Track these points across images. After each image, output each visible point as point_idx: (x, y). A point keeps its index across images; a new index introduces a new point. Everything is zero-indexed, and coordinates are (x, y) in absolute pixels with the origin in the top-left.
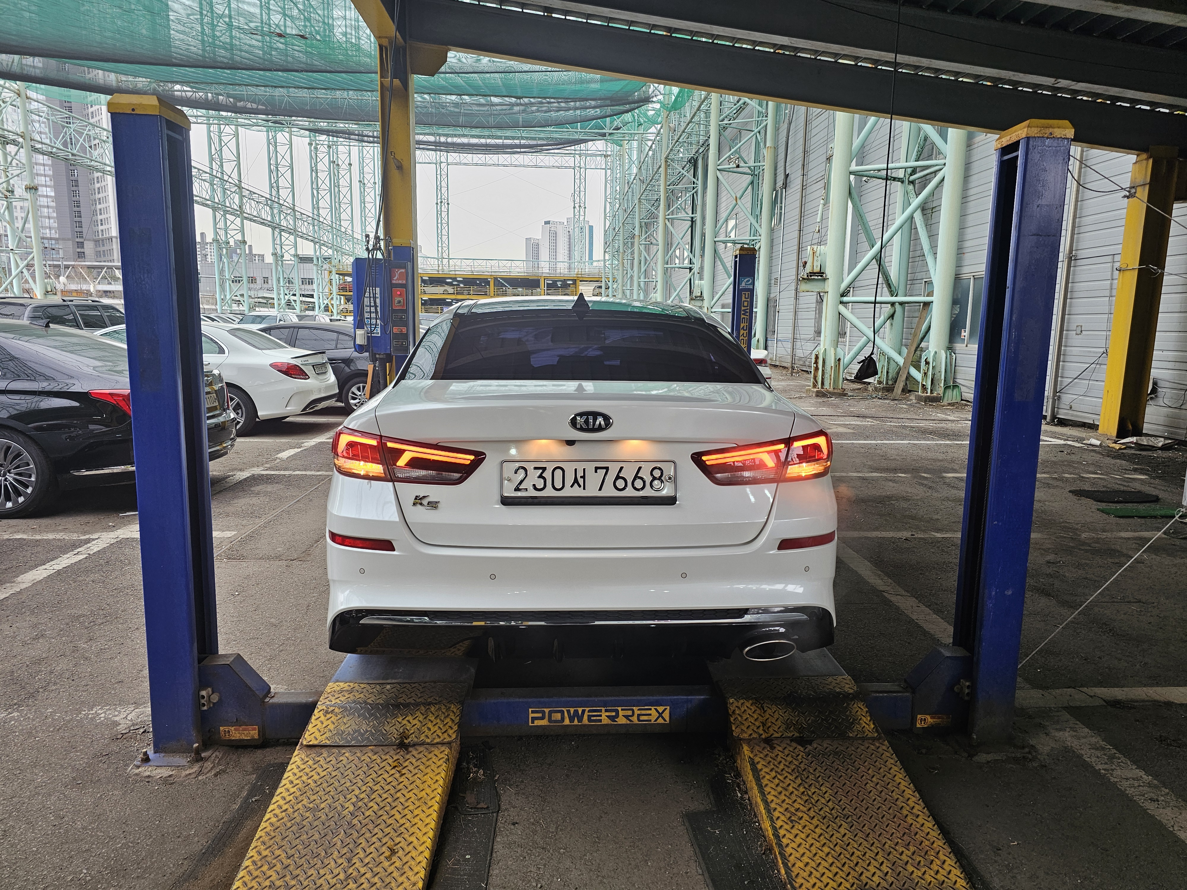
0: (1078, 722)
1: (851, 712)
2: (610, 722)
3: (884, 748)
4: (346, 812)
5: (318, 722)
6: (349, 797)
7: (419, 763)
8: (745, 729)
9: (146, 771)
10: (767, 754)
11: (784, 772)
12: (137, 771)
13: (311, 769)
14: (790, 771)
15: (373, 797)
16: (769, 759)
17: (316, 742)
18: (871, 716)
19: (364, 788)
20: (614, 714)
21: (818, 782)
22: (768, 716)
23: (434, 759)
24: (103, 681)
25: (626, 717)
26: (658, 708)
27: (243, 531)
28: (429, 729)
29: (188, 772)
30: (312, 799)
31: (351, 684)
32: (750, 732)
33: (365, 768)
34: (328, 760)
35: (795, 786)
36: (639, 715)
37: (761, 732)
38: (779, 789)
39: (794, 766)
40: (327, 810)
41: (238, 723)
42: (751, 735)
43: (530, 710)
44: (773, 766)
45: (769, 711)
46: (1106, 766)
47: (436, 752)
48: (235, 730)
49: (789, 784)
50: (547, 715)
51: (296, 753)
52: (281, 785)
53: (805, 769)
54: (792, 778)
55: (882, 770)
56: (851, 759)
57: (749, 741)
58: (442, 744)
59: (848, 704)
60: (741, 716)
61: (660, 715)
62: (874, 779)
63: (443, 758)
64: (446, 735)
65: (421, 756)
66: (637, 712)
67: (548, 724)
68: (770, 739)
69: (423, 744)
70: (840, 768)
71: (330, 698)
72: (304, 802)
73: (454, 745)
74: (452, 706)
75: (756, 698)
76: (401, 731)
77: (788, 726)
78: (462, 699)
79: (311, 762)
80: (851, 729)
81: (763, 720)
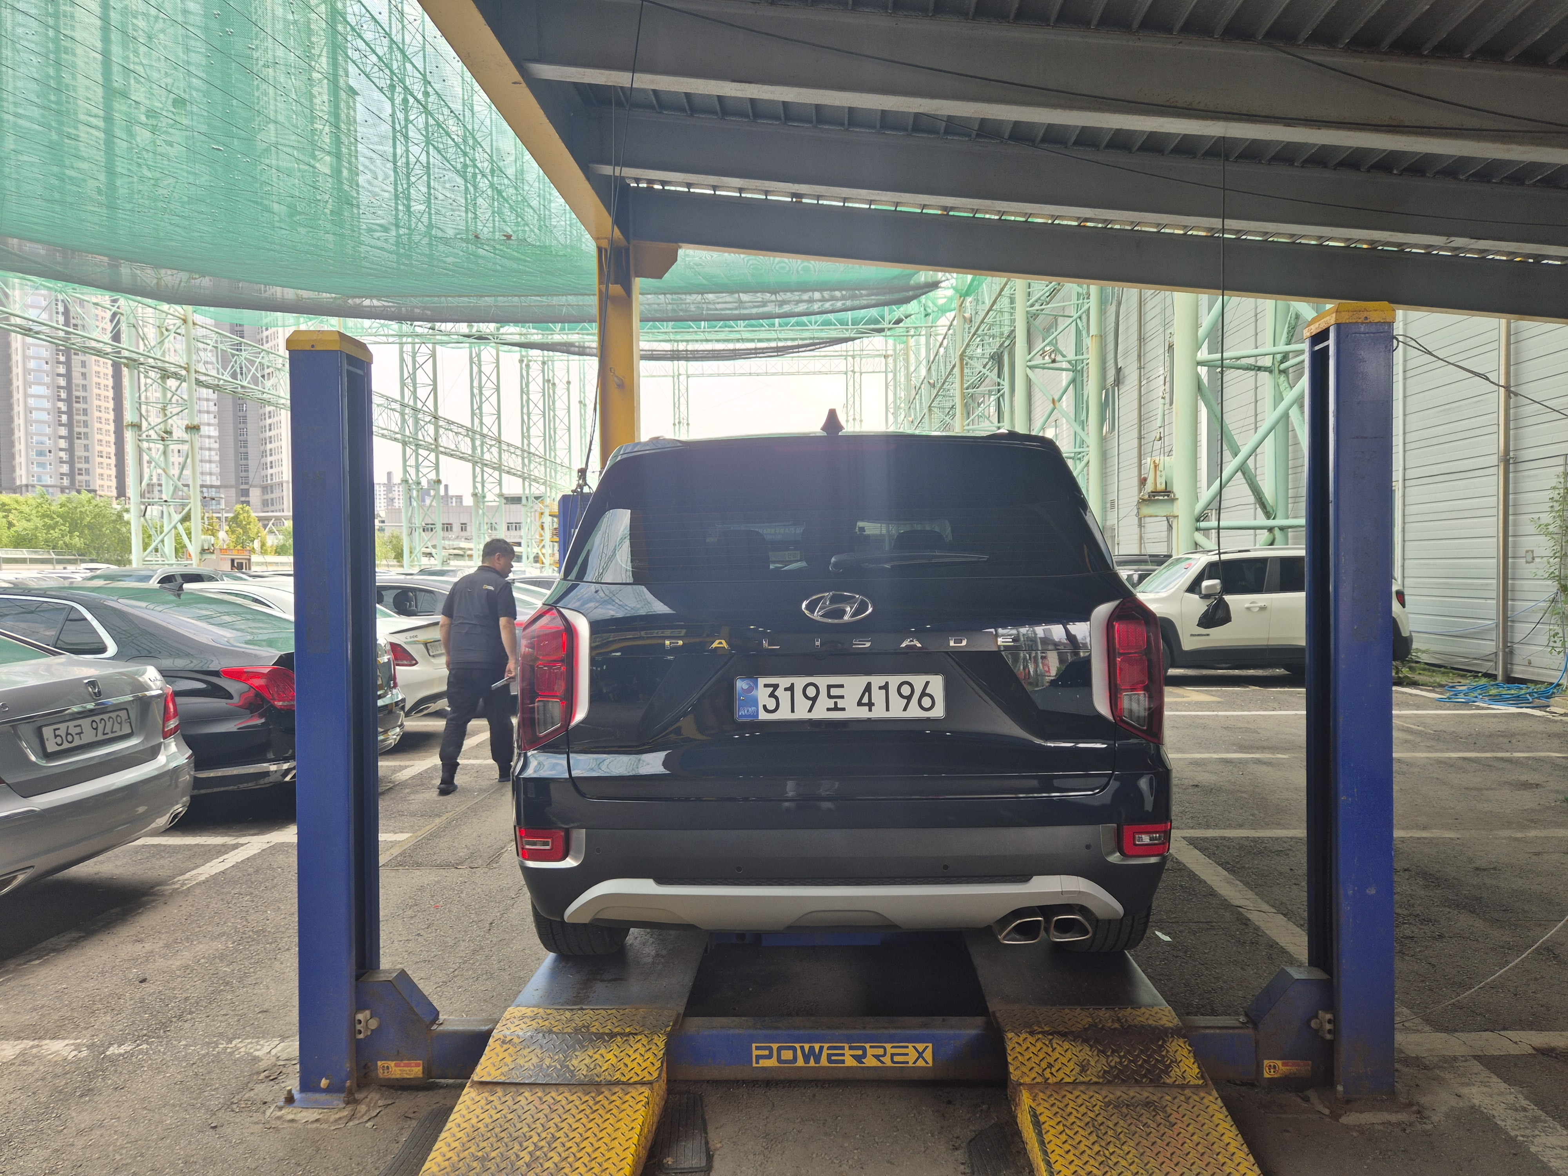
0: (1493, 1075)
1: (1168, 1052)
2: (855, 1063)
3: (1211, 1098)
4: (521, 1162)
5: (493, 1054)
6: (525, 1144)
7: (611, 1106)
8: (1026, 1070)
9: (288, 1113)
10: (1055, 1103)
11: (1075, 1126)
12: (279, 1114)
13: (482, 1111)
14: (1083, 1125)
15: (554, 1145)
16: (1055, 1109)
17: (488, 1079)
18: (1195, 1057)
19: (544, 1135)
20: (860, 1052)
22: (1058, 1055)
23: (632, 1102)
24: (245, 1010)
25: (877, 1057)
26: (917, 1045)
27: (419, 833)
28: (626, 1065)
29: (337, 1116)
30: (481, 1146)
31: (535, 1009)
32: (1034, 1075)
33: (547, 1111)
34: (503, 1099)
35: (1089, 1143)
36: (893, 1055)
37: (1047, 1074)
38: (1067, 1147)
39: (1089, 1119)
40: (498, 1160)
41: (398, 1057)
42: (1035, 1078)
43: (754, 1045)
44: (1060, 1119)
45: (1059, 1049)
46: (1528, 1132)
47: (634, 1093)
48: (396, 1065)
49: (1080, 1142)
50: (775, 1052)
51: (466, 1090)
52: (446, 1128)
53: (1102, 1123)
54: (1086, 1134)
55: (1205, 1127)
56: (1166, 1112)
57: (1031, 1087)
58: (642, 1083)
59: (1164, 1041)
60: (1022, 1055)
61: (921, 1055)
62: (1195, 1138)
63: (642, 1101)
64: (646, 1071)
65: (614, 1098)
66: (890, 1051)
67: (777, 1064)
68: (1060, 1084)
69: (618, 1083)
70: (1150, 1122)
71: (509, 1025)
72: (472, 1150)
73: (656, 1085)
74: (656, 1037)
75: (1042, 1033)
76: (592, 1066)
77: (1084, 1069)
78: (669, 1029)
79: (483, 1102)
80: (1167, 1073)
81: (1051, 1060)
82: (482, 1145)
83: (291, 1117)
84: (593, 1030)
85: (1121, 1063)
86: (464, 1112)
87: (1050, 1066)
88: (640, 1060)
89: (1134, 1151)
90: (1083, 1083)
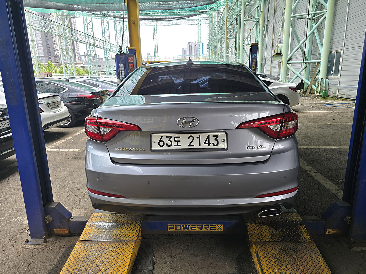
1: (299, 230)
2: (199, 230)
3: (314, 247)
4: (91, 272)
5: (86, 230)
6: (93, 264)
7: (122, 250)
8: (254, 237)
10: (263, 249)
11: (271, 258)
12: (24, 246)
13: (81, 251)
14: (273, 257)
15: (102, 265)
16: (264, 251)
17: (84, 239)
18: (308, 232)
19: (100, 261)
20: (201, 227)
21: (285, 263)
22: (264, 231)
23: (128, 248)
26: (218, 225)
27: (83, 149)
28: (127, 235)
33: (102, 251)
35: (276, 265)
37: (261, 238)
39: (275, 255)
40: (84, 271)
41: (60, 228)
42: (257, 240)
43: (168, 225)
44: (265, 255)
45: (264, 229)
47: (130, 245)
48: (60, 230)
49: (273, 264)
50: (175, 227)
51: (77, 243)
52: (69, 257)
53: (280, 257)
54: (274, 261)
56: (299, 252)
57: (255, 243)
58: (132, 241)
59: (298, 226)
60: (252, 231)
61: (219, 228)
62: (310, 262)
63: (132, 247)
64: (133, 237)
65: (123, 246)
66: (210, 226)
67: (176, 230)
68: (265, 242)
69: (124, 241)
70: (295, 256)
71: (93, 220)
72: (76, 266)
73: (136, 242)
74: (137, 224)
75: (259, 223)
76: (117, 235)
77: (272, 236)
78: (141, 221)
79: (82, 248)
80: (299, 238)
81: (262, 233)
82: (80, 264)
83: (27, 247)
84: (118, 221)
85: (284, 234)
86: (75, 251)
87: (262, 235)
88: (132, 233)
89: (291, 268)
90: (273, 241)
